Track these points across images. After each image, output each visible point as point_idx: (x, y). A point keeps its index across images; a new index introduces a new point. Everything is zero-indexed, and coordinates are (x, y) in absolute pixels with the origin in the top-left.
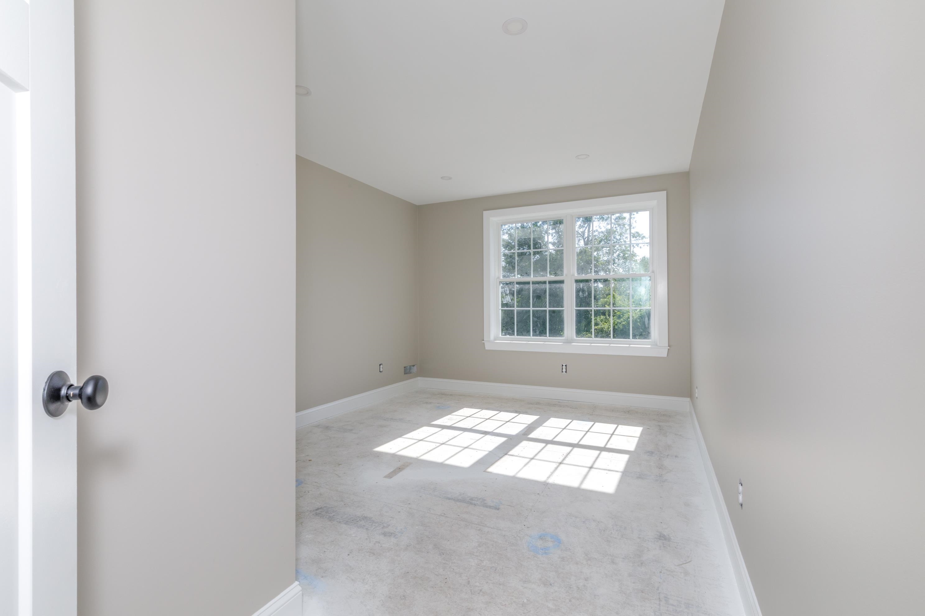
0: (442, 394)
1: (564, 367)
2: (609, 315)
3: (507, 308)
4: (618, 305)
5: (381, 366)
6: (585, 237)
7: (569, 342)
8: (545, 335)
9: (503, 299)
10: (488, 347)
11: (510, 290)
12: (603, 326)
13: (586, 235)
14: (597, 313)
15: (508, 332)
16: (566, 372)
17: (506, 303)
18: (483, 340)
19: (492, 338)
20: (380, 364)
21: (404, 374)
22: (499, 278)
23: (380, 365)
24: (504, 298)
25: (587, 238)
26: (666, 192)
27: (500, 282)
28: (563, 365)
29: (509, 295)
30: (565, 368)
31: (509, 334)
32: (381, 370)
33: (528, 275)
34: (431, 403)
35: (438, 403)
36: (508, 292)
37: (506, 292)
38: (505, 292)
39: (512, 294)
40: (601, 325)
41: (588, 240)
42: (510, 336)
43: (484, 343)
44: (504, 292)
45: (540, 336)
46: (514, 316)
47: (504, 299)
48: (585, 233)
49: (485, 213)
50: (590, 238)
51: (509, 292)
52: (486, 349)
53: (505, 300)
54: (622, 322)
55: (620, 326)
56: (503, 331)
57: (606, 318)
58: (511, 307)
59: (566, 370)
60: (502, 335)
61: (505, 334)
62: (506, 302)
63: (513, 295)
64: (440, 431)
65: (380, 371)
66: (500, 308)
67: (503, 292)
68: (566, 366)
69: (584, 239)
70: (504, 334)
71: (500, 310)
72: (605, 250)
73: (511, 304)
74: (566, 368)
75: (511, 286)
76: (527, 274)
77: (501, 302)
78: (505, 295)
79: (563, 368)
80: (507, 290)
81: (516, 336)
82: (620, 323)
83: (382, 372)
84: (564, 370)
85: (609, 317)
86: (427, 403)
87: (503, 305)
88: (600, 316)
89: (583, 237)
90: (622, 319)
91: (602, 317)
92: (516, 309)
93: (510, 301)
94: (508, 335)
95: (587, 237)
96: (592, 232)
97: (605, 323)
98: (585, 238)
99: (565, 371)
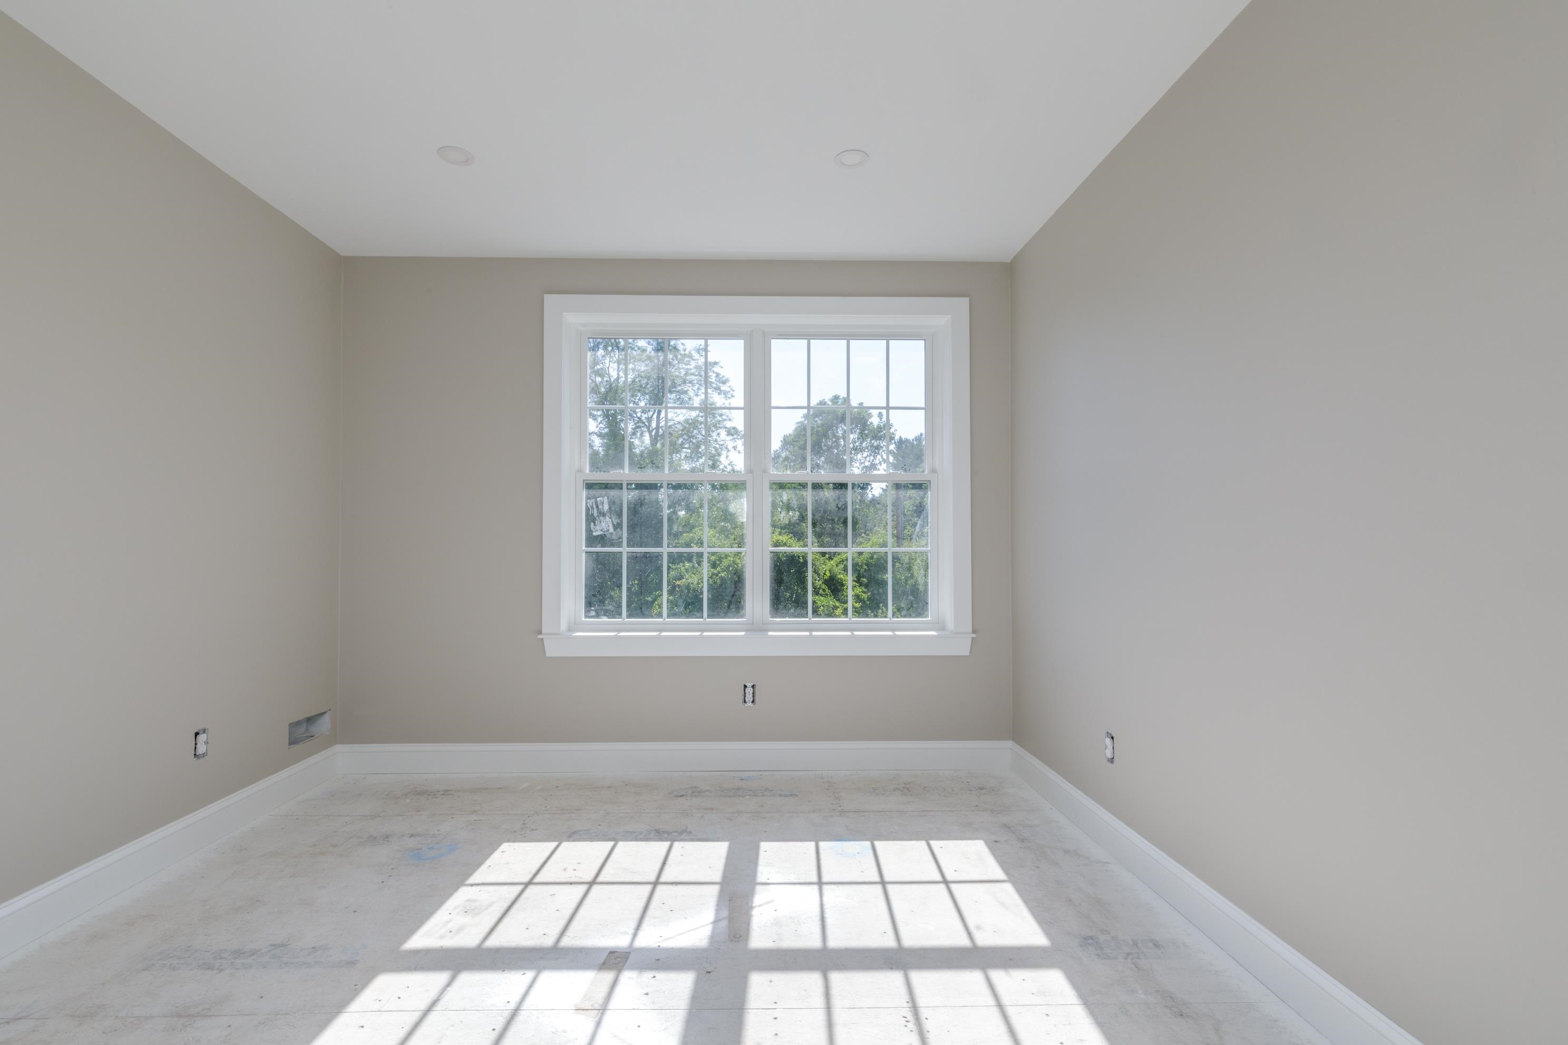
0: (418, 794)
1: (749, 691)
2: (699, 563)
3: (602, 547)
4: (711, 545)
5: (202, 738)
6: (651, 428)
7: (757, 628)
8: (698, 614)
9: (592, 524)
10: (553, 649)
11: (612, 503)
12: (690, 581)
13: (654, 425)
14: (675, 559)
15: (604, 608)
16: (753, 702)
17: (601, 535)
18: (540, 633)
19: (564, 626)
20: (196, 731)
21: (286, 740)
22: (580, 470)
23: (197, 734)
24: (594, 523)
25: (655, 430)
26: (967, 299)
27: (584, 480)
28: (745, 686)
29: (608, 515)
30: (750, 693)
31: (607, 613)
32: (202, 749)
33: (657, 467)
34: (387, 837)
35: (412, 836)
36: (606, 507)
37: (600, 507)
38: (597, 507)
39: (616, 512)
40: (687, 579)
41: (657, 432)
42: (608, 618)
43: (542, 639)
44: (594, 507)
45: (688, 617)
46: (621, 567)
47: (594, 525)
48: (653, 422)
49: (548, 298)
50: (660, 430)
51: (610, 508)
52: (548, 655)
53: (597, 528)
54: (719, 573)
55: (717, 580)
56: (591, 606)
57: (693, 567)
58: (612, 545)
59: (753, 696)
60: (586, 617)
61: (597, 613)
62: (599, 533)
63: (620, 515)
64: (449, 985)
65: (195, 755)
66: (584, 548)
67: (592, 508)
68: (753, 686)
69: (650, 432)
70: (593, 613)
71: (584, 554)
72: (686, 452)
73: (614, 537)
74: (753, 693)
75: (613, 493)
76: (654, 466)
77: (586, 531)
78: (598, 516)
79: (745, 693)
80: (603, 503)
81: (624, 619)
82: (717, 575)
83: (204, 755)
84: (749, 698)
85: (699, 565)
86: (373, 840)
87: (592, 540)
88: (684, 562)
89: (648, 428)
90: (719, 569)
91: (687, 564)
92: (625, 550)
93: (611, 530)
94: (605, 615)
95: (655, 428)
96: (664, 419)
97: (694, 576)
98: (653, 430)
99: (751, 700)
